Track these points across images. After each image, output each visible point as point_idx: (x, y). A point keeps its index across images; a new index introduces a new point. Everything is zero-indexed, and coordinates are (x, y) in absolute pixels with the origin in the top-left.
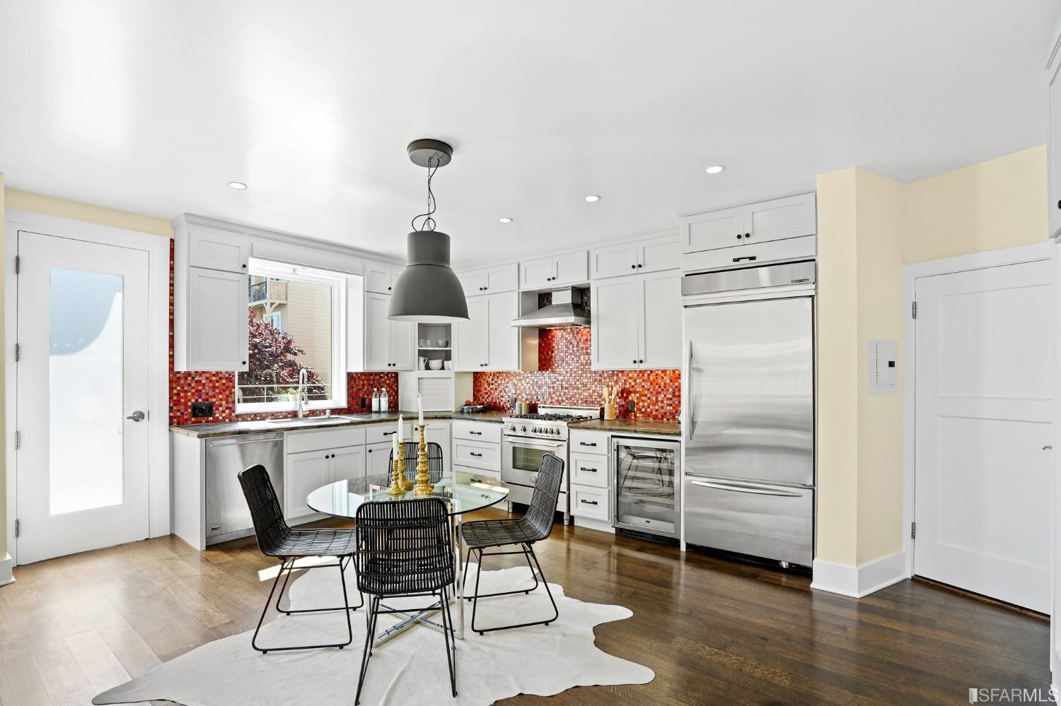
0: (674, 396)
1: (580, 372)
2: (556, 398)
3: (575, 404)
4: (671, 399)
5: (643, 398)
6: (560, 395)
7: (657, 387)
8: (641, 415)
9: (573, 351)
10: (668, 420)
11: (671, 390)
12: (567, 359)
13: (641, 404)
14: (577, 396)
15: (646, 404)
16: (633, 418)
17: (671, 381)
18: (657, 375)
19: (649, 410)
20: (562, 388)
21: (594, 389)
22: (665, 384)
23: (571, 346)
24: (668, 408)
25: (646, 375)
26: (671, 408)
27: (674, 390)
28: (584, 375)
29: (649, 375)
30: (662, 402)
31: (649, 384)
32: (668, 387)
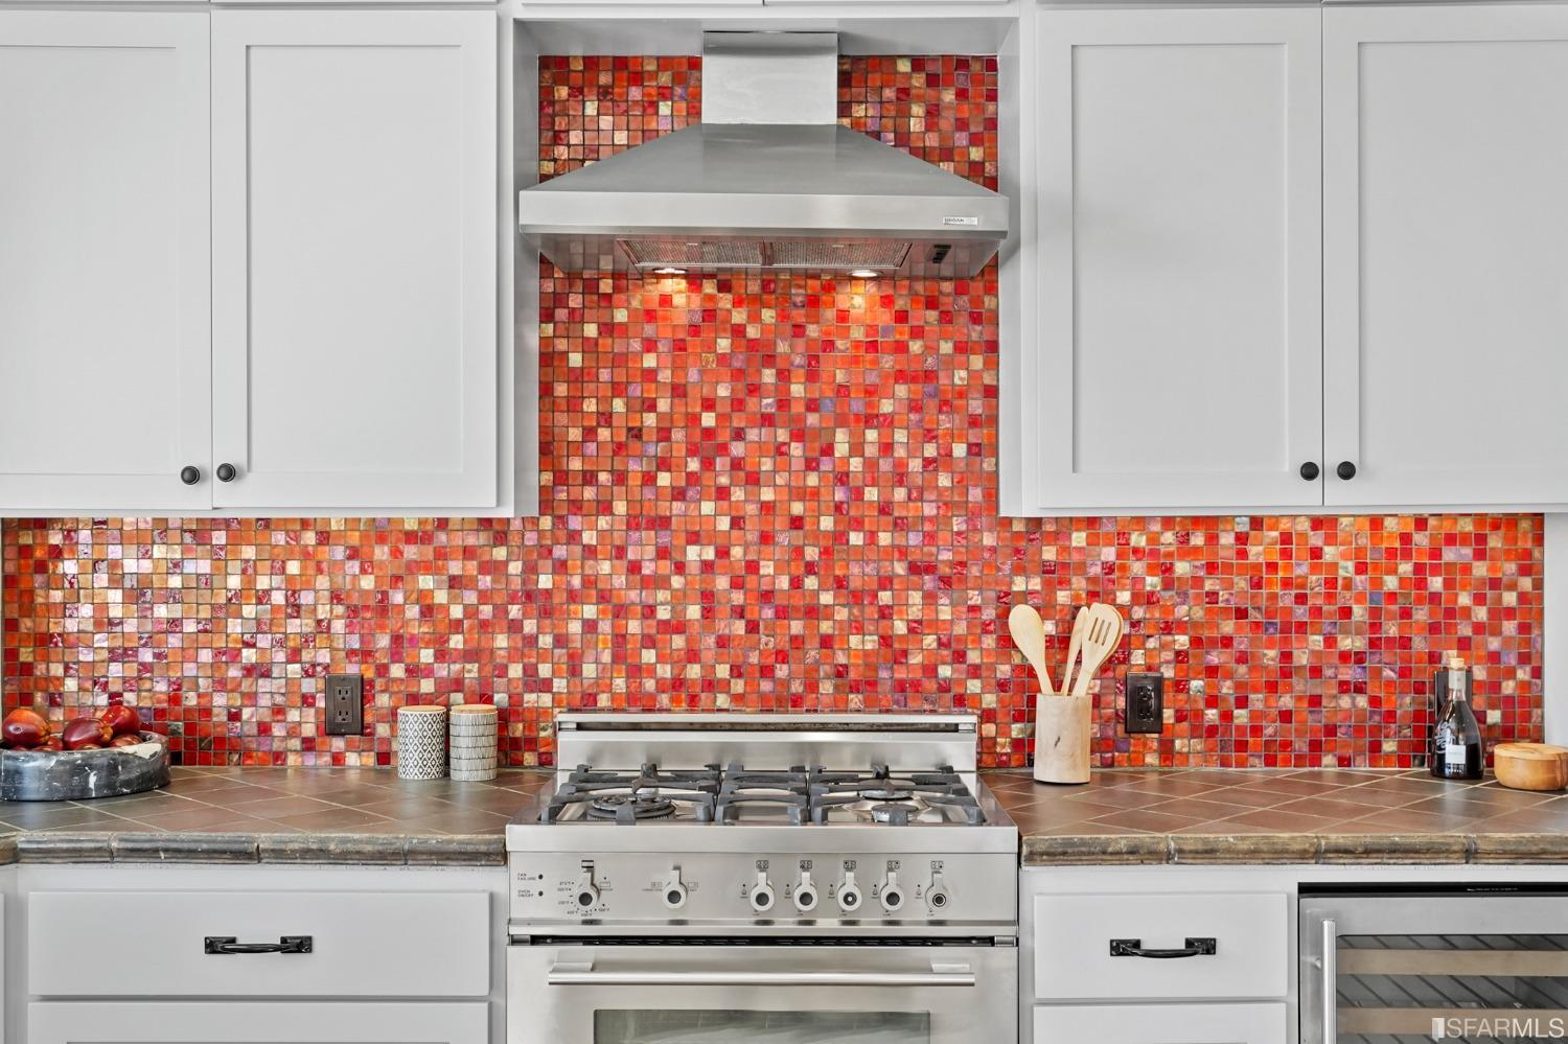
0: (1374, 644)
1: (827, 523)
2: (665, 671)
3: (796, 702)
4: (1360, 658)
5: (1215, 658)
6: (692, 656)
7: (1287, 599)
8: (1197, 744)
9: (783, 403)
10: (1344, 761)
11: (1359, 612)
12: (738, 449)
13: (1196, 684)
14: (813, 654)
15: (1227, 688)
16: (1151, 759)
17: (1361, 569)
18: (1286, 538)
19: (1241, 716)
20: (708, 613)
21: (915, 613)
22: (1331, 583)
23: (769, 376)
24: (1345, 702)
25: (1227, 539)
26: (1362, 701)
27: (1375, 613)
28: (856, 539)
29: (1241, 539)
30: (1316, 672)
31: (1241, 583)
32: (1344, 598)
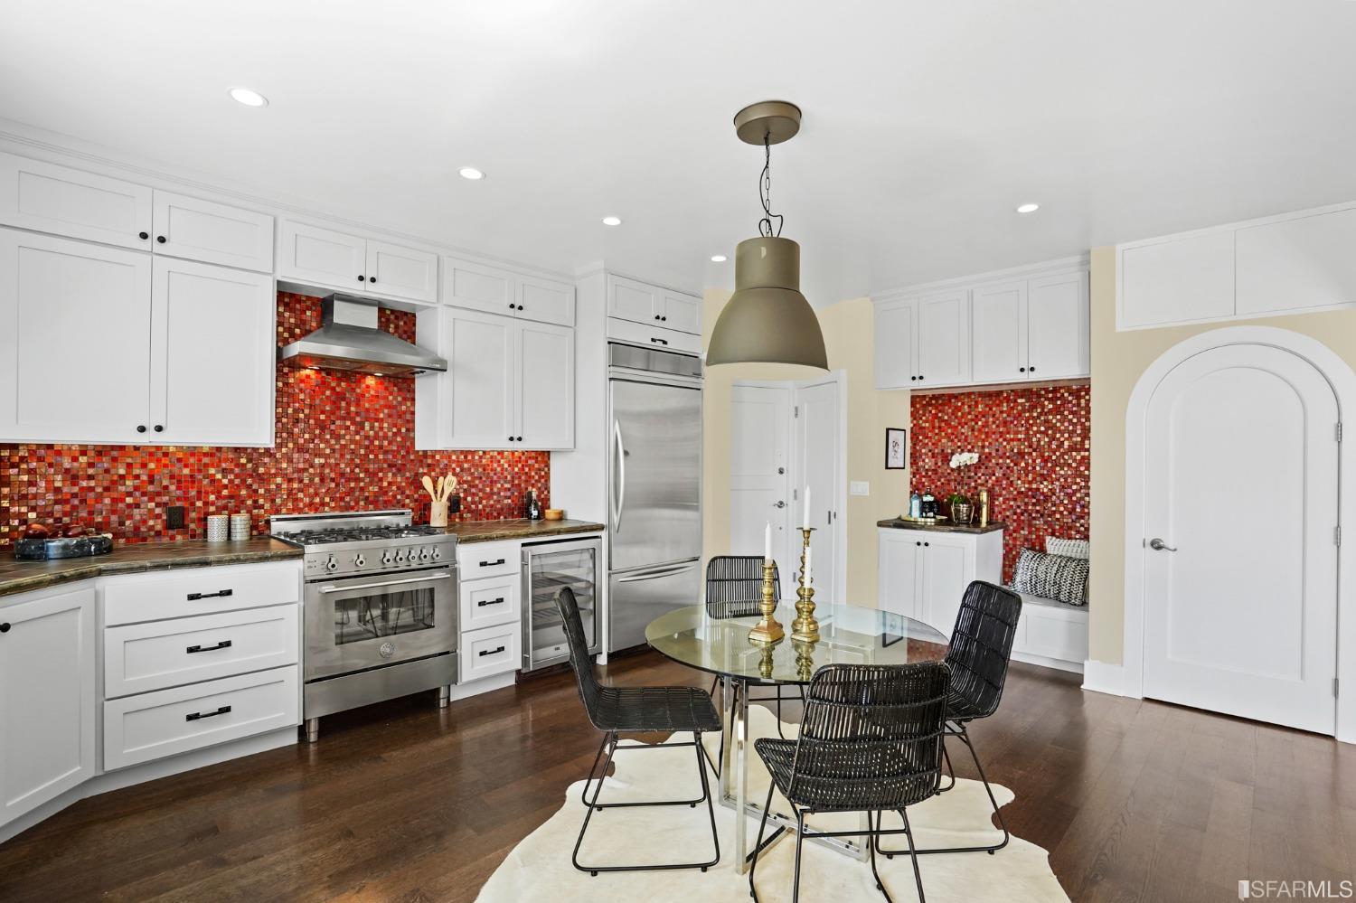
0: (513, 486)
1: (362, 452)
2: (307, 500)
3: (352, 508)
4: (509, 489)
5: (473, 490)
6: (316, 494)
7: (492, 474)
8: (469, 515)
9: (348, 413)
10: (505, 518)
11: (509, 477)
12: (333, 427)
13: (469, 499)
14: (357, 493)
15: (477, 499)
16: (457, 520)
17: (509, 466)
18: (492, 457)
19: (480, 506)
20: (322, 480)
21: (390, 479)
22: (502, 469)
23: (343, 404)
24: (506, 501)
25: (477, 457)
26: (510, 501)
27: (513, 477)
28: (371, 456)
29: (481, 457)
30: (499, 494)
31: (480, 470)
32: (506, 473)
